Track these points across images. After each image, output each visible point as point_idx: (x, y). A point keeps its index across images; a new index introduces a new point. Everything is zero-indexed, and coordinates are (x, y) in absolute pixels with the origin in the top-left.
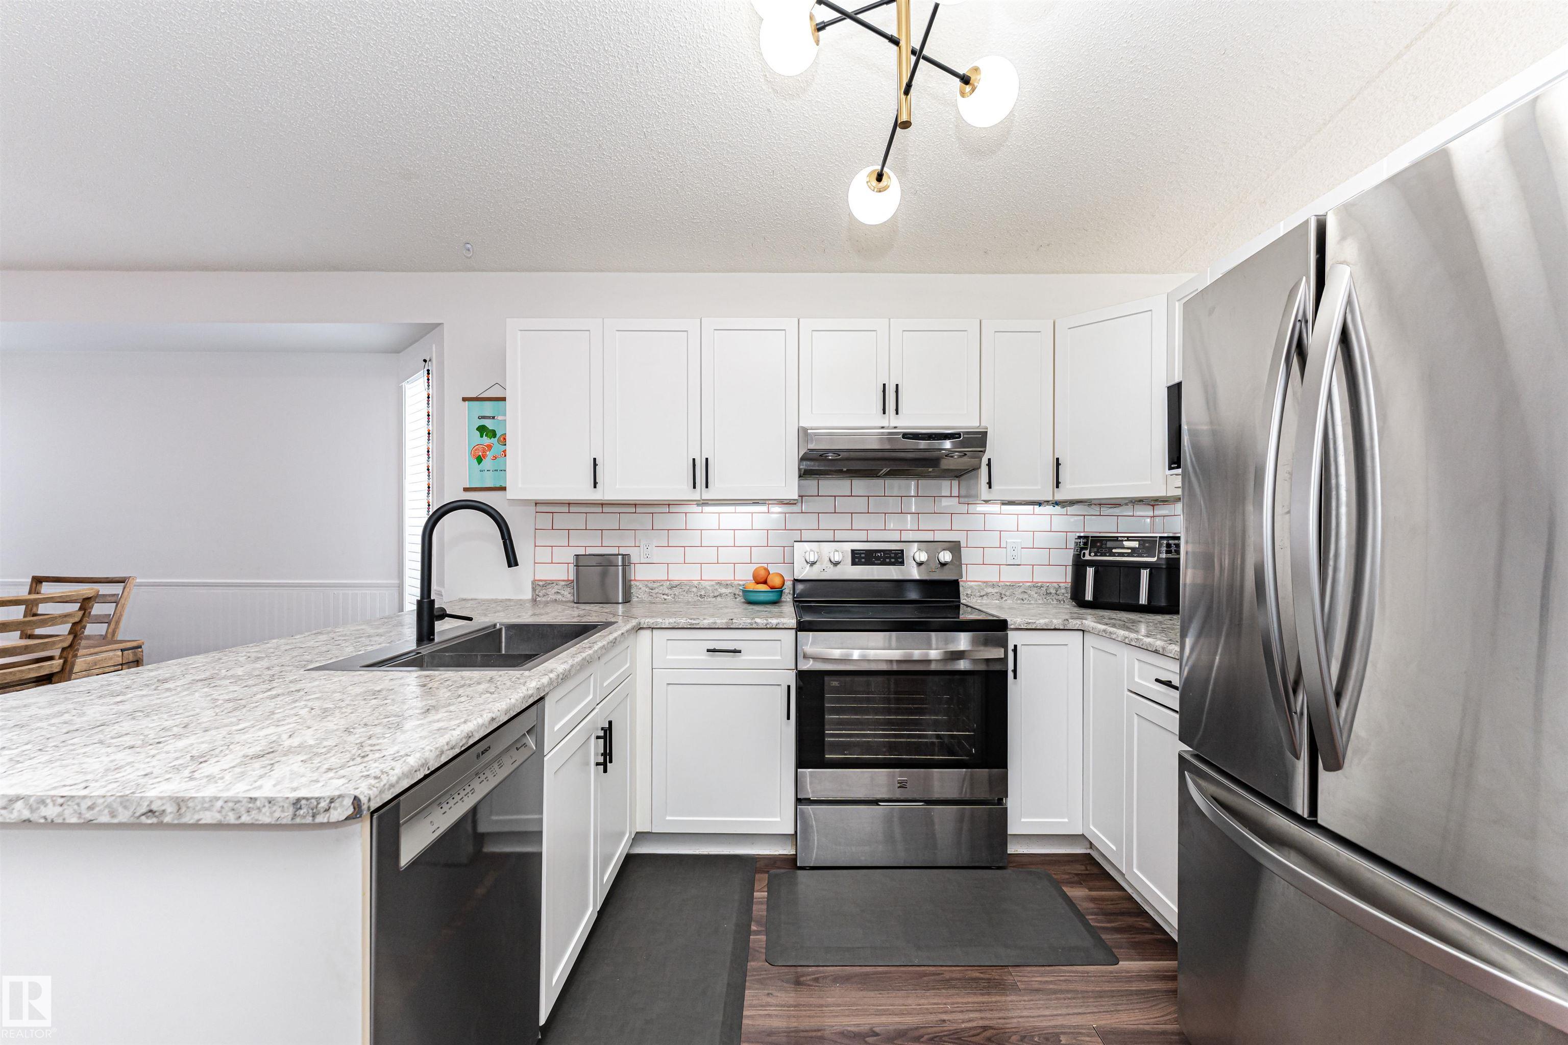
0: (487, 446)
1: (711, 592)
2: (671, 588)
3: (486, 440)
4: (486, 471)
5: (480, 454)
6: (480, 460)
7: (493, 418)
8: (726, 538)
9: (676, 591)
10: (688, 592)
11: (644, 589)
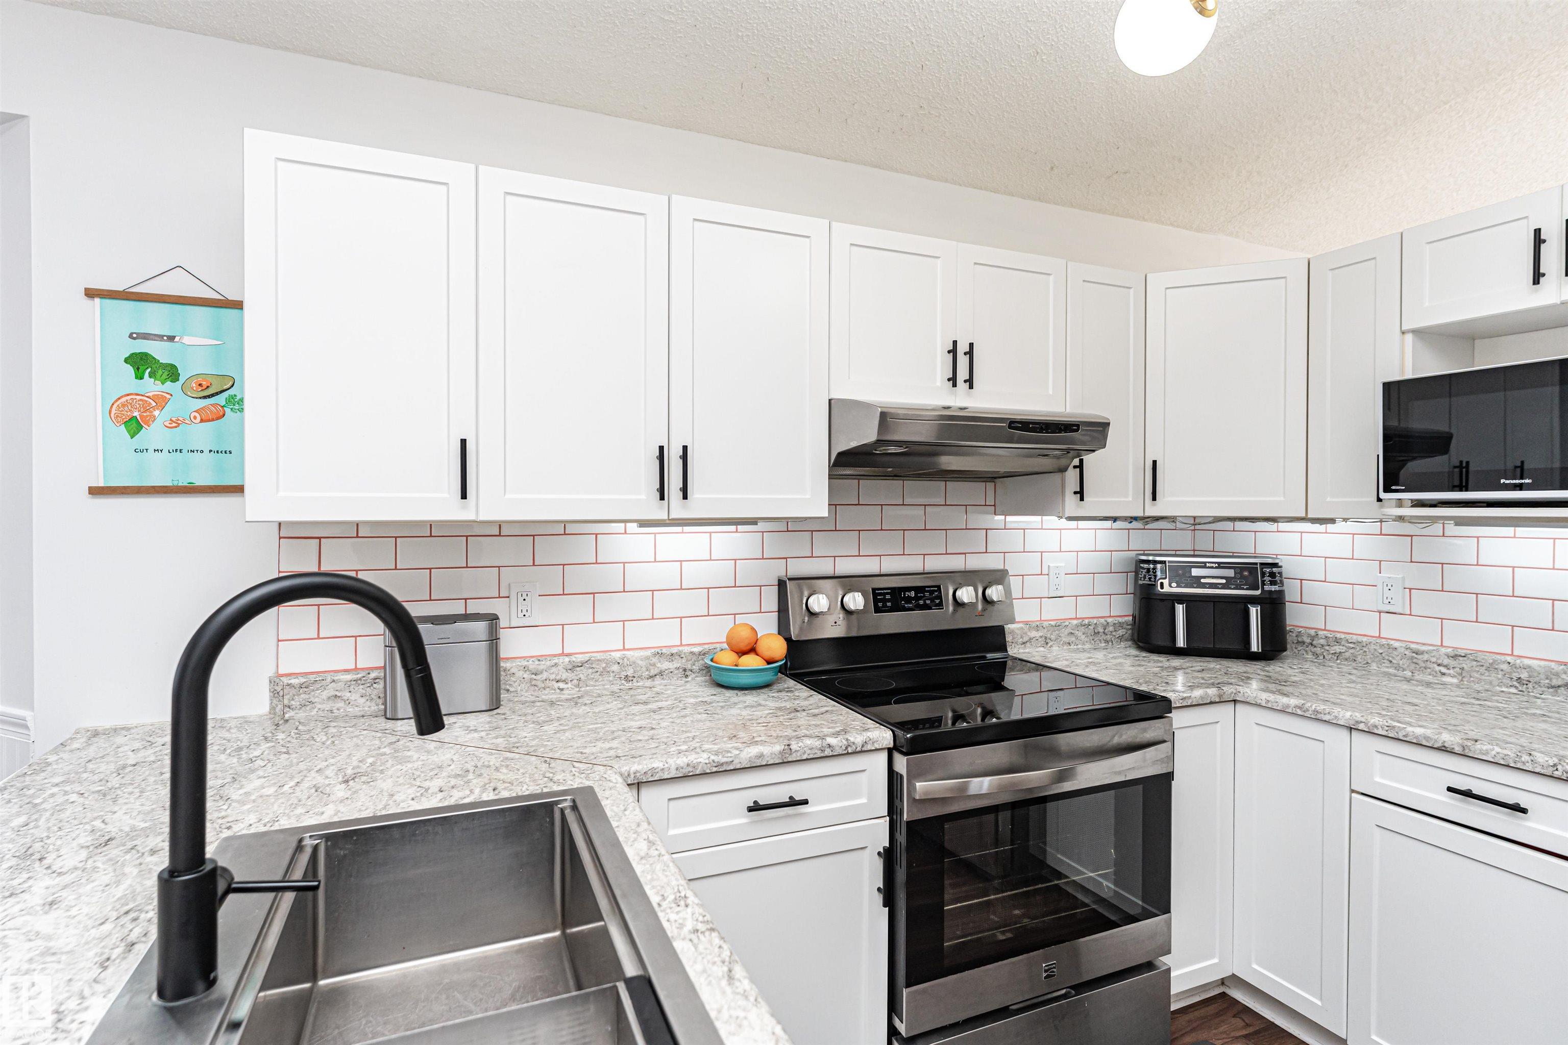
0: (154, 398)
1: (644, 669)
2: (573, 667)
3: (150, 386)
4: (151, 451)
5: (136, 414)
6: (135, 426)
7: (171, 339)
8: (667, 575)
9: (582, 673)
10: (605, 672)
11: (520, 674)
